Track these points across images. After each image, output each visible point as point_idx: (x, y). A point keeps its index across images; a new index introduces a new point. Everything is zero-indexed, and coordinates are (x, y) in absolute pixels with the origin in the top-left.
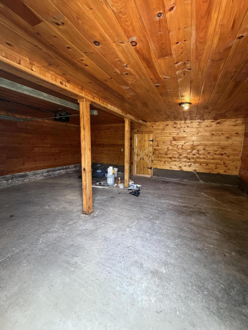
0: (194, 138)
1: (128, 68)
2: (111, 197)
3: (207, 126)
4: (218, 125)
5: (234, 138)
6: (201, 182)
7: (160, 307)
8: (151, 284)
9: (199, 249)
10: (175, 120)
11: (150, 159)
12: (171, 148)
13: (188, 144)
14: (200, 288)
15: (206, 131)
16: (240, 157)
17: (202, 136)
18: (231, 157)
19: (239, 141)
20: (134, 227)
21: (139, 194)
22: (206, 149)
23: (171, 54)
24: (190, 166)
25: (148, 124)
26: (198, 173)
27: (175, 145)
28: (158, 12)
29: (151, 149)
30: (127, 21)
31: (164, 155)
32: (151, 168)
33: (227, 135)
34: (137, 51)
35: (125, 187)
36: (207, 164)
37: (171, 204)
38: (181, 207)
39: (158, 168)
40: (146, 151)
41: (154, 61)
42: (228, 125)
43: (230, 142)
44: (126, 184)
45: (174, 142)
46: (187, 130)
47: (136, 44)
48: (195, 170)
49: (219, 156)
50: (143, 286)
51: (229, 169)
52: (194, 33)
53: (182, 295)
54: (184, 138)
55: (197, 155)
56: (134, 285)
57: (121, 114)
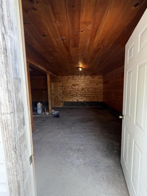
0: (83, 85)
1: (57, 49)
2: (43, 121)
3: (88, 79)
4: (92, 78)
5: (99, 84)
6: (88, 106)
7: (85, 162)
8: (78, 155)
9: (94, 135)
10: (73, 75)
11: (61, 96)
12: (72, 90)
13: (80, 87)
14: (98, 150)
15: (88, 81)
16: (102, 93)
17: (86, 83)
18: (99, 93)
19: (101, 86)
20: (62, 133)
21: (59, 116)
22: (89, 90)
23: (78, 47)
24: (82, 99)
25: (59, 77)
26: (86, 102)
27: (74, 88)
28: (77, 31)
29: (61, 91)
30: (63, 31)
31: (68, 94)
32: (62, 102)
33: (97, 83)
34: (64, 43)
35: (49, 114)
36: (90, 97)
37: (77, 119)
38: (82, 119)
39: (66, 101)
40: (59, 92)
41: (70, 48)
42: (96, 78)
43: (98, 86)
44: (50, 112)
45: (73, 87)
46: (79, 80)
47: (64, 40)
48: (84, 101)
49: (94, 93)
50: (75, 157)
51: (99, 99)
52: (89, 41)
53: (92, 154)
54: (78, 85)
55: (85, 93)
56: (71, 158)
57: (46, 71)
